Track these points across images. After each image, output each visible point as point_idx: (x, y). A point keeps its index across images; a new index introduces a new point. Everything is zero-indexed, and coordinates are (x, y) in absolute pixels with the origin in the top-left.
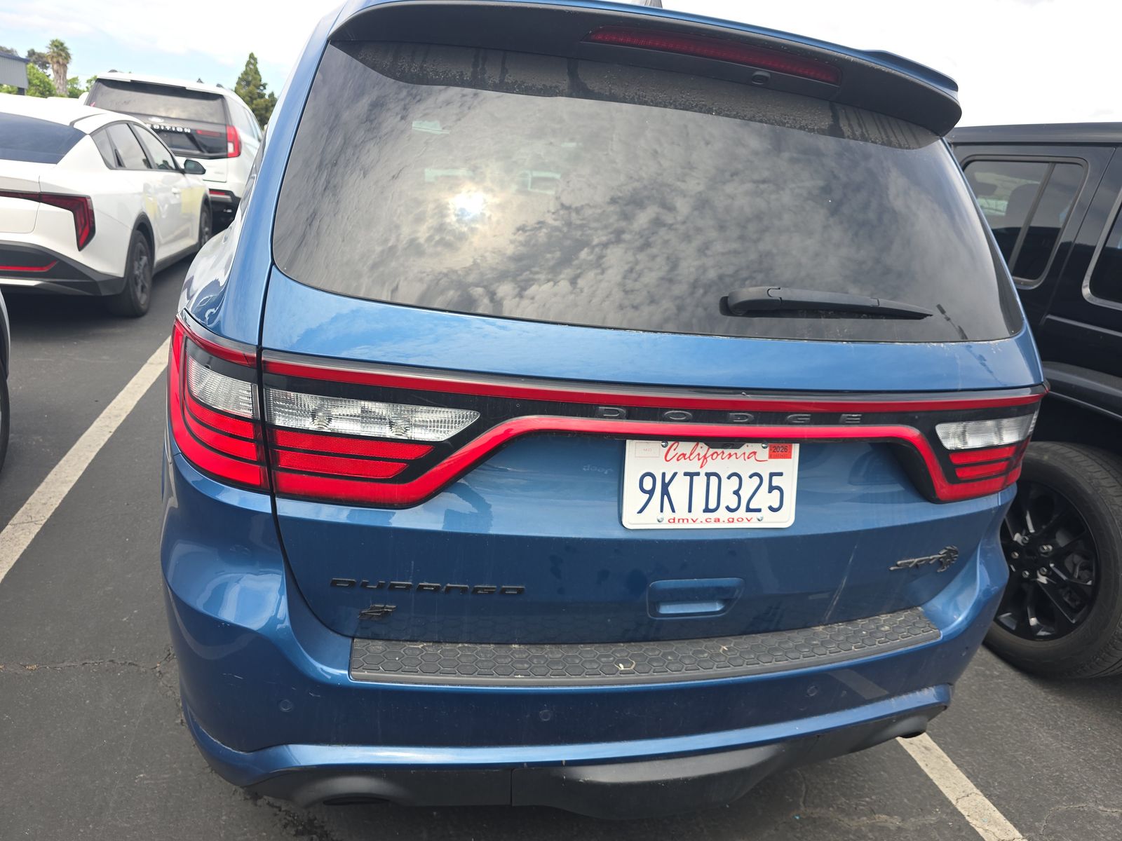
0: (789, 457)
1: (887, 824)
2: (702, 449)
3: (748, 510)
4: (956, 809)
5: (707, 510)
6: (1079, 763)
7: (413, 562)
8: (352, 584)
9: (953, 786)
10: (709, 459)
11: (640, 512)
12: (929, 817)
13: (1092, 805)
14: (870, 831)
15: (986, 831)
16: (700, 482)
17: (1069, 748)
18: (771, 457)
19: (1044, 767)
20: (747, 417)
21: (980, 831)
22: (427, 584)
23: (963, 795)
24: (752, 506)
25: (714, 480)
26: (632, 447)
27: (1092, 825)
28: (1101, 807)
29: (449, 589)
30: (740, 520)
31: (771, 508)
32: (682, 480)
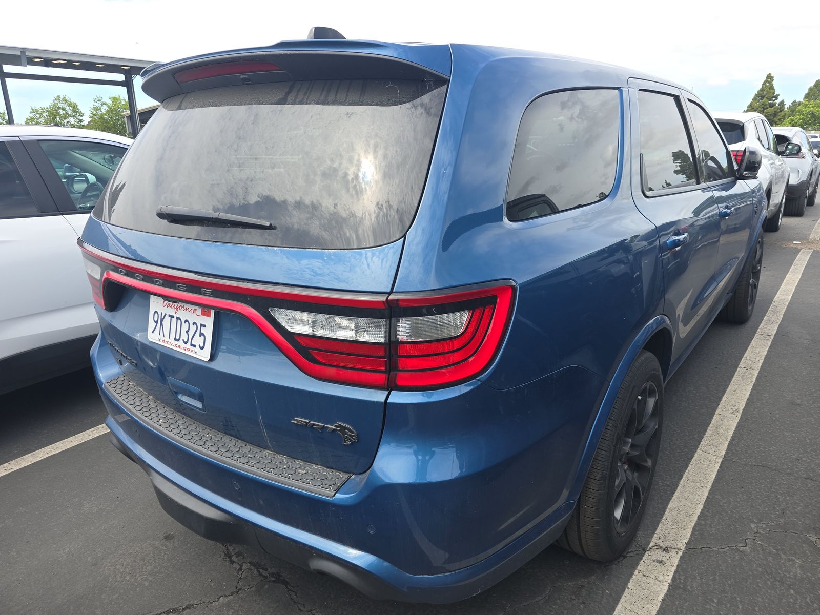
0: (209, 316)
3: (191, 344)
5: (176, 339)
10: (179, 309)
11: (153, 332)
16: (174, 322)
18: (202, 314)
24: (193, 342)
26: (153, 299)
30: (188, 349)
31: (200, 347)
32: (167, 319)
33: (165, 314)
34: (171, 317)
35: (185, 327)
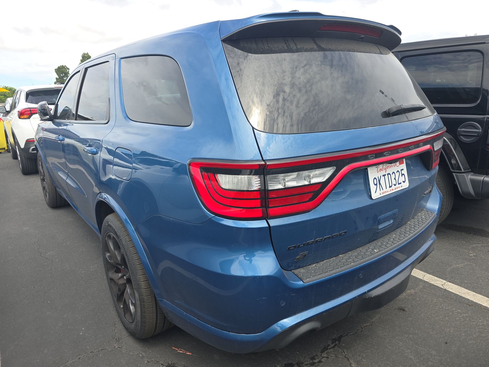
0: (403, 163)
1: (411, 293)
2: (385, 166)
3: (399, 184)
4: (425, 281)
5: (390, 187)
6: (443, 255)
7: (315, 232)
8: (295, 247)
9: (419, 274)
10: (387, 169)
11: (375, 192)
12: (420, 286)
13: (455, 266)
14: (409, 297)
15: (437, 284)
16: (386, 177)
17: (437, 252)
18: (400, 164)
19: (436, 260)
20: (402, 150)
21: (435, 284)
22: (319, 239)
23: (423, 276)
24: (399, 182)
25: (389, 175)
26: (370, 170)
27: (459, 271)
28: (458, 265)
29: (325, 239)
30: (397, 188)
31: (403, 182)
32: (383, 178)
33: (381, 176)
34: (384, 175)
35: (393, 176)
